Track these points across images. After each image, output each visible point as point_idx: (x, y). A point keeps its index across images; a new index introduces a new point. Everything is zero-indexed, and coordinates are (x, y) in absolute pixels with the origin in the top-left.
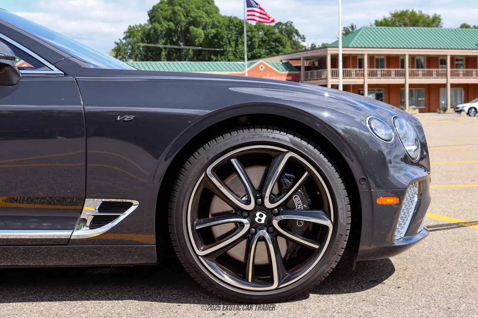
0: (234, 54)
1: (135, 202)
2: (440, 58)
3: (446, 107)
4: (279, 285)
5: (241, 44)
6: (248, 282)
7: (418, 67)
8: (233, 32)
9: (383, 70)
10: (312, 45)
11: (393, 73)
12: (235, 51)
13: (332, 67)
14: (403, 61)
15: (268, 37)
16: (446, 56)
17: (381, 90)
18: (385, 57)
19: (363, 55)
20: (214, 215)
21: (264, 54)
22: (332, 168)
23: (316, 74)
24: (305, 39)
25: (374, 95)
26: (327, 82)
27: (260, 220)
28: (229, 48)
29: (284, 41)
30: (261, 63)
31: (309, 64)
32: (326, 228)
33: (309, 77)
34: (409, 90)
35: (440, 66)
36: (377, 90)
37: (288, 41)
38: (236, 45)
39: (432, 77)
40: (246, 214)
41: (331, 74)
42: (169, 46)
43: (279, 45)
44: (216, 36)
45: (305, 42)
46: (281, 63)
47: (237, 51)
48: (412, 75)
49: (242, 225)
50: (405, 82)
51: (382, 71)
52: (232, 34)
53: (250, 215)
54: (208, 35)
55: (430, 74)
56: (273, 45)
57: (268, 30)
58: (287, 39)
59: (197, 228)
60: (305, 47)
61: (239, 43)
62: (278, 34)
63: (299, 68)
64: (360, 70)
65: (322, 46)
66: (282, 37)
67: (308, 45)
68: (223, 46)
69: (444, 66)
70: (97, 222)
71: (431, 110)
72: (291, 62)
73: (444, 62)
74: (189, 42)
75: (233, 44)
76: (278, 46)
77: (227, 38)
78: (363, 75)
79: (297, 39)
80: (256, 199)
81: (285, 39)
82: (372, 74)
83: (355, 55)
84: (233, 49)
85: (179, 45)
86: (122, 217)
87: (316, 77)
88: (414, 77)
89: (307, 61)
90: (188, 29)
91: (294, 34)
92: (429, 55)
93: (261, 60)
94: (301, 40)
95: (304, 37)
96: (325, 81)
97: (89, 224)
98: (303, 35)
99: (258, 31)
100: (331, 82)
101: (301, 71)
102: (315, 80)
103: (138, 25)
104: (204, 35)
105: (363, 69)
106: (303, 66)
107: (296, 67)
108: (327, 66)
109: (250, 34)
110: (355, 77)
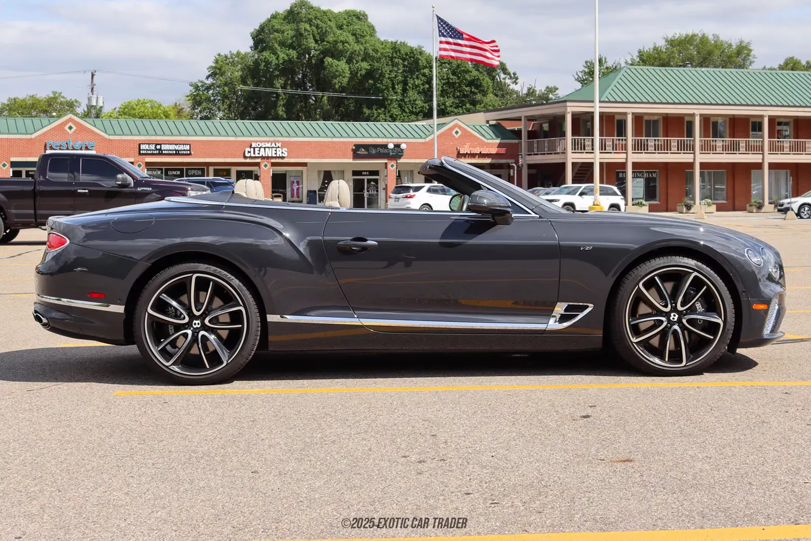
0: (400, 106)
1: (591, 306)
2: (752, 120)
3: (761, 201)
4: (686, 363)
5: (413, 89)
6: (665, 360)
7: (715, 136)
8: (399, 69)
9: (658, 140)
10: (529, 89)
11: (674, 144)
12: (401, 100)
13: (573, 134)
14: (690, 125)
15: (459, 78)
16: (762, 117)
17: (654, 172)
18: (661, 117)
19: (625, 114)
20: (639, 315)
21: (451, 106)
22: (723, 283)
23: (546, 145)
24: (517, 79)
25: (642, 180)
26: (566, 158)
27: (673, 319)
28: (392, 95)
29: (485, 85)
30: (456, 126)
31: (532, 128)
32: (718, 324)
33: (535, 150)
34: (701, 173)
35: (751, 133)
36: (646, 172)
37: (490, 83)
38: (405, 90)
39: (737, 152)
40: (664, 314)
41: (572, 146)
42: (289, 90)
43: (476, 91)
44: (370, 74)
45: (518, 85)
46: (488, 125)
47: (406, 100)
48: (705, 148)
49: (662, 322)
50: (694, 159)
51: (655, 140)
52: (396, 72)
53: (667, 315)
54: (357, 73)
55: (734, 148)
56: (467, 91)
57: (458, 66)
58: (489, 80)
59: (632, 323)
60: (517, 93)
61: (409, 87)
62: (475, 73)
63: (517, 134)
64: (619, 140)
65: (545, 91)
66: (480, 78)
67: (522, 89)
68: (382, 91)
69: (760, 133)
70: (563, 318)
71: (736, 208)
72: (504, 123)
73: (758, 127)
74: (323, 84)
75: (399, 88)
76: (475, 93)
77: (389, 78)
78: (625, 147)
79: (504, 79)
80: (671, 304)
81: (486, 81)
82: (639, 147)
83: (612, 114)
84: (399, 97)
85: (306, 89)
86: (581, 315)
87: (546, 149)
88: (709, 152)
89: (530, 122)
90: (322, 61)
91: (499, 71)
92: (734, 115)
93: (456, 120)
94: (510, 80)
95: (516, 76)
96: (562, 156)
97: (557, 320)
98: (513, 72)
99: (440, 67)
100: (572, 158)
101: (521, 139)
102: (544, 154)
103: (235, 53)
104: (349, 72)
105: (625, 138)
106: (524, 130)
107: (513, 131)
108: (565, 132)
109: (427, 72)
110: (612, 151)
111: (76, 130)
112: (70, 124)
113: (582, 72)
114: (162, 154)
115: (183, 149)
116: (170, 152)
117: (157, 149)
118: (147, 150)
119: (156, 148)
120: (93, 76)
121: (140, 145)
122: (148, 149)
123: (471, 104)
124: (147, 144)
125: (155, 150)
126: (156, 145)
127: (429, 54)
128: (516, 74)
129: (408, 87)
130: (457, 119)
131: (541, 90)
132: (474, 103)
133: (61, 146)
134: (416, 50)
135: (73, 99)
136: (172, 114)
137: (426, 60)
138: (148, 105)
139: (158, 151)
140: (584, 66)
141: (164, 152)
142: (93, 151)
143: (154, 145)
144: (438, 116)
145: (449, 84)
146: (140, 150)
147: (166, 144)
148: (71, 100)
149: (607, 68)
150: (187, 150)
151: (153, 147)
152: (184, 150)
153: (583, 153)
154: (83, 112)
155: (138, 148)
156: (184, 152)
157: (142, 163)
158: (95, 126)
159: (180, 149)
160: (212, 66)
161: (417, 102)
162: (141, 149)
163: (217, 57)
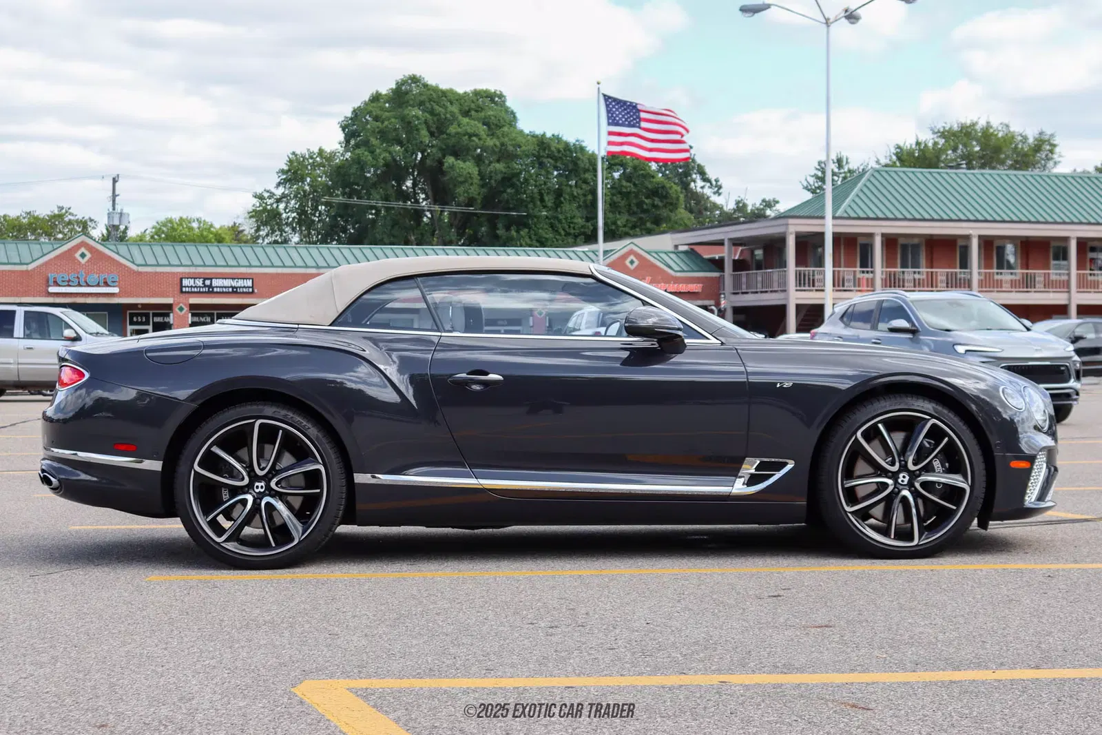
0: (552, 226)
1: (791, 462)
2: (1053, 244)
4: (919, 542)
5: (570, 201)
6: (890, 537)
7: (1000, 266)
9: (919, 273)
10: (738, 203)
11: (941, 278)
12: (553, 217)
13: (798, 263)
14: (965, 251)
15: (635, 185)
16: (1067, 239)
18: (924, 240)
19: (871, 235)
20: (858, 475)
21: (625, 226)
23: (759, 279)
24: (720, 187)
26: (787, 299)
27: (903, 481)
28: (540, 211)
29: (674, 196)
30: (631, 252)
31: (740, 256)
33: (744, 286)
35: (1052, 262)
37: (681, 192)
38: (558, 204)
39: (1033, 290)
40: (890, 475)
41: (796, 280)
42: (393, 203)
43: (660, 204)
44: (507, 180)
45: (721, 197)
46: (676, 252)
47: (560, 217)
48: (987, 283)
49: (886, 485)
51: (915, 273)
53: (894, 476)
54: (490, 178)
55: (1027, 284)
56: (647, 205)
57: (635, 168)
58: (679, 189)
59: (846, 486)
60: (721, 208)
61: (565, 199)
62: (660, 178)
63: (718, 264)
64: (863, 272)
65: (761, 204)
66: (668, 186)
67: (727, 203)
68: (527, 204)
69: (1064, 262)
70: (753, 480)
72: (698, 249)
73: (1061, 253)
74: (443, 195)
75: (550, 200)
76: (658, 208)
77: (536, 186)
78: (871, 284)
79: (702, 187)
81: (675, 189)
82: (892, 282)
83: (852, 236)
84: (551, 213)
86: (778, 475)
87: (759, 285)
88: (991, 289)
89: (737, 247)
90: (441, 163)
91: (694, 176)
92: (1027, 237)
93: (632, 245)
94: (710, 190)
95: (719, 183)
96: (781, 295)
97: (746, 482)
98: (716, 178)
99: (609, 170)
100: (795, 297)
101: (723, 272)
102: (757, 292)
103: (316, 151)
104: (479, 178)
105: (872, 270)
106: (728, 260)
107: (712, 261)
108: (785, 262)
109: (590, 177)
110: (852, 288)
111: (90, 258)
112: (83, 250)
113: (812, 176)
114: (213, 292)
115: (242, 286)
116: (224, 290)
117: (205, 286)
118: (191, 287)
119: (204, 283)
120: (115, 181)
121: (181, 279)
122: (194, 285)
123: (652, 223)
124: (191, 278)
125: (203, 287)
126: (205, 279)
127: (593, 152)
128: (718, 181)
129: (562, 199)
130: (632, 243)
131: (755, 204)
132: (657, 221)
133: (69, 281)
134: (574, 145)
135: (87, 218)
136: (227, 238)
137: (589, 159)
138: (195, 225)
139: (207, 289)
140: (817, 169)
141: (215, 290)
142: (115, 288)
143: (201, 280)
144: (605, 240)
145: (620, 192)
146: (182, 287)
147: (219, 278)
148: (83, 218)
149: (850, 171)
150: (249, 287)
151: (199, 283)
152: (244, 287)
153: (812, 290)
154: (100, 236)
155: (179, 284)
156: (245, 290)
157: (185, 305)
158: (118, 253)
159: (239, 285)
160: (283, 169)
161: (575, 221)
162: (184, 285)
163: (291, 156)
